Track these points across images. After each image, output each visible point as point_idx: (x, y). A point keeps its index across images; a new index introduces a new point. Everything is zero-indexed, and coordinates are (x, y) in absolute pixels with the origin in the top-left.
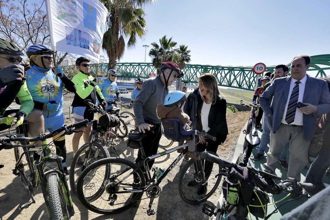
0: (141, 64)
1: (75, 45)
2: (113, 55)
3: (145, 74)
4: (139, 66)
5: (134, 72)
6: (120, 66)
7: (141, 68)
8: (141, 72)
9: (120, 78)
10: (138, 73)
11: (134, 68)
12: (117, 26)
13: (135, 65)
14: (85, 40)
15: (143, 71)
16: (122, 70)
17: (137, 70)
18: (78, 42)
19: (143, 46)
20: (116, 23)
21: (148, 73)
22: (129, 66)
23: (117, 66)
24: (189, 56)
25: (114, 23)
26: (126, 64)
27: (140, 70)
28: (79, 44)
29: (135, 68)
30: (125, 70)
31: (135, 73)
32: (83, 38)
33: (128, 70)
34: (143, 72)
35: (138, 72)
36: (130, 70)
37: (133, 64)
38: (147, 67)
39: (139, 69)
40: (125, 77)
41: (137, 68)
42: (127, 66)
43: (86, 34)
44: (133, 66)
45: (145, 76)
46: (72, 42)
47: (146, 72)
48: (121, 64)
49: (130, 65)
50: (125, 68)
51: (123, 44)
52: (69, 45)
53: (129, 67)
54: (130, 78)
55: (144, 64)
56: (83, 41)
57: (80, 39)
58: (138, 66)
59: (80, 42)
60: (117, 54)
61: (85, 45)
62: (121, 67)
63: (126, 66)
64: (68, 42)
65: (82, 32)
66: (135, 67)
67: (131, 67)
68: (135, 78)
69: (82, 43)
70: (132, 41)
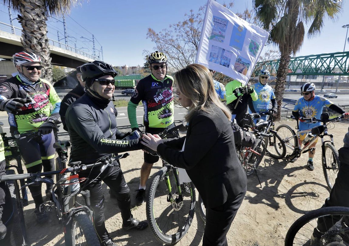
0: (335, 55)
1: (215, 62)
2: (286, 50)
4: (332, 58)
5: (323, 67)
6: (301, 61)
7: (335, 61)
8: (333, 66)
9: (301, 76)
10: (329, 68)
11: (323, 61)
12: (294, 11)
13: (325, 57)
14: (227, 58)
15: (337, 64)
16: (304, 65)
18: (219, 59)
19: (343, 27)
20: (294, 6)
21: (347, 66)
22: (314, 59)
23: (298, 60)
25: (291, 7)
26: (311, 58)
27: (332, 64)
28: (220, 61)
29: (325, 62)
30: (309, 65)
31: (324, 69)
32: (226, 56)
33: (313, 65)
34: (338, 66)
35: (329, 66)
36: (316, 65)
37: (322, 56)
38: (346, 57)
39: (330, 63)
40: (308, 75)
41: (328, 61)
42: (313, 60)
43: (229, 53)
44: (322, 59)
45: (341, 71)
46: (213, 60)
47: (343, 66)
48: (304, 58)
49: (317, 58)
50: (309, 63)
51: (303, 32)
52: (211, 62)
53: (315, 61)
54: (316, 76)
55: (342, 55)
56: (224, 59)
57: (222, 57)
58: (329, 59)
59: (221, 60)
60: (292, 46)
61: (225, 63)
62: (304, 61)
63: (311, 59)
64: (210, 60)
65: (226, 51)
66: (325, 59)
67: (319, 60)
68: (323, 76)
69: (222, 60)
70: (316, 26)
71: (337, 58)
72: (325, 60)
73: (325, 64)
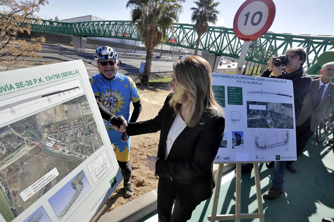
0: (184, 26)
3: (188, 42)
4: (182, 29)
7: (184, 32)
8: (182, 38)
10: (179, 39)
11: (174, 31)
13: (175, 27)
15: (185, 36)
17: (178, 35)
21: (193, 40)
24: (217, 12)
27: (181, 36)
34: (185, 39)
35: (178, 37)
38: (192, 31)
39: (180, 33)
41: (178, 32)
44: (173, 28)
58: (179, 29)
71: (185, 30)
72: (175, 30)
73: (175, 34)
